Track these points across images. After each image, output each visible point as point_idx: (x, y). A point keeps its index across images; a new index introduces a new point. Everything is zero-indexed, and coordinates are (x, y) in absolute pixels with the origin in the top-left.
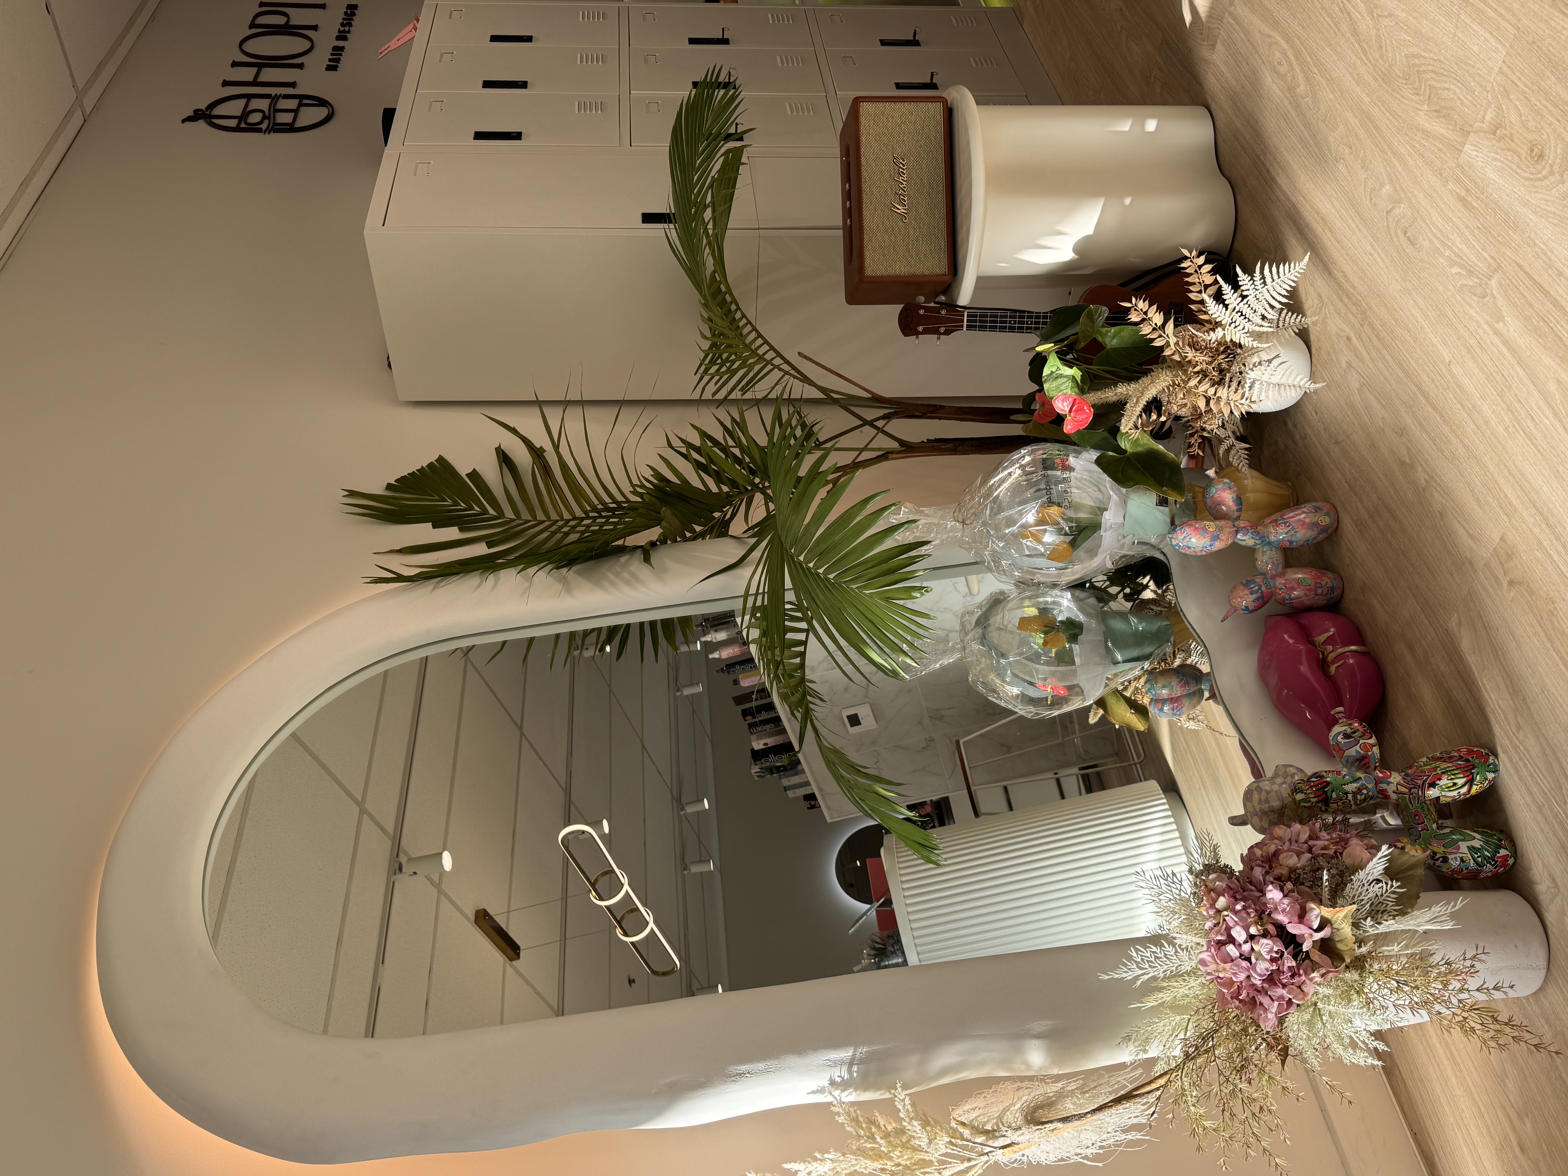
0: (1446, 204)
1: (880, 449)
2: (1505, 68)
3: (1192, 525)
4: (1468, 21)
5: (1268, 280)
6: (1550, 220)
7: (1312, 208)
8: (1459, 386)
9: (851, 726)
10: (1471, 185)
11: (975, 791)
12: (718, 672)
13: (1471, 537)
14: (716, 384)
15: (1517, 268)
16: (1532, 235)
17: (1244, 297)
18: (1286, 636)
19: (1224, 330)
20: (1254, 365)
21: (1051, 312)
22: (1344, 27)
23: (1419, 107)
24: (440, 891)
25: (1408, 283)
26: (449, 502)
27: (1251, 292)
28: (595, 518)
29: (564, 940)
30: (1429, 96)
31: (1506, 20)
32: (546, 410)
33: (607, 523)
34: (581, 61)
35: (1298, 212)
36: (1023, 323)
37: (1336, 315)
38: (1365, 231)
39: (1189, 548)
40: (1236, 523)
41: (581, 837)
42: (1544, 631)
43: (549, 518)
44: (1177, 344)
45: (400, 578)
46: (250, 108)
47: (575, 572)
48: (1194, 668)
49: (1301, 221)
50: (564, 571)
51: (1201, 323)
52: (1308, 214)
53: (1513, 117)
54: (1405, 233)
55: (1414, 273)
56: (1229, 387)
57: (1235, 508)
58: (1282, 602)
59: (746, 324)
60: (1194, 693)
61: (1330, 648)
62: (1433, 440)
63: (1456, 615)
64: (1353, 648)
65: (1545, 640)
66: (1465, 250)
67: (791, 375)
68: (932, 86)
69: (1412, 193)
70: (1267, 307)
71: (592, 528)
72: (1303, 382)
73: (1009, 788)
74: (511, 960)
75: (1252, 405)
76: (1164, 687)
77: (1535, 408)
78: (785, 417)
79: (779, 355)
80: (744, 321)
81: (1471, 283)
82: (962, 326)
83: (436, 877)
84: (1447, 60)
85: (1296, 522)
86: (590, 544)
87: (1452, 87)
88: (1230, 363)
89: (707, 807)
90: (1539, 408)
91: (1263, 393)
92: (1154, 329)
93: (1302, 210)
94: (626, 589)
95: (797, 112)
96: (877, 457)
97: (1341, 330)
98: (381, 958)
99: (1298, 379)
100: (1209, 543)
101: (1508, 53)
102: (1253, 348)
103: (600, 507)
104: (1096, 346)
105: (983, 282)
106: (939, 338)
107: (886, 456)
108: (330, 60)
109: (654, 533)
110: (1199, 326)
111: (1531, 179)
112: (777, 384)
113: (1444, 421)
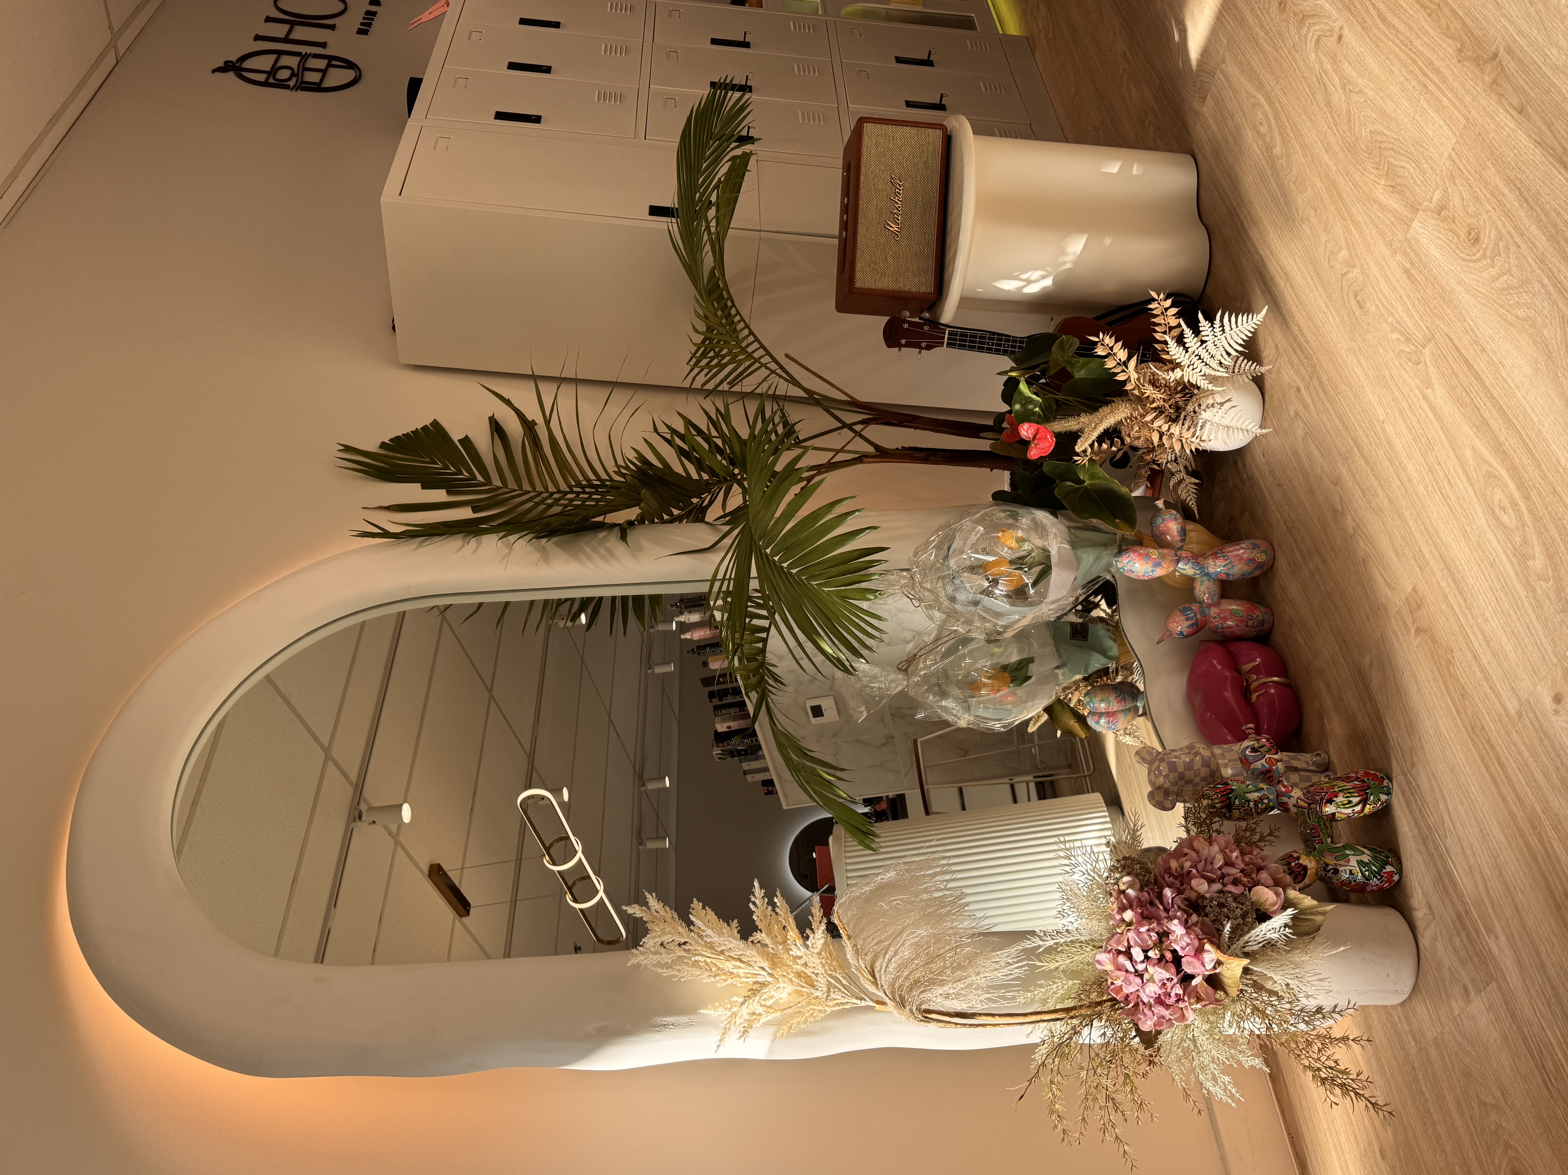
0: (1392, 273)
1: (855, 452)
2: (1453, 155)
3: (1136, 551)
4: (1426, 106)
5: (1227, 328)
6: (1480, 299)
7: (1278, 262)
8: (1390, 444)
9: (814, 716)
10: (1415, 259)
11: (928, 790)
12: (688, 652)
13: (1388, 584)
14: (706, 375)
15: (1448, 340)
16: (1464, 311)
17: (1203, 342)
18: (1215, 662)
19: (1182, 370)
20: (1208, 407)
21: (1028, 337)
22: (1320, 97)
23: (1378, 181)
24: (397, 843)
25: (1354, 343)
26: (440, 465)
27: (1210, 338)
28: (578, 493)
29: (514, 900)
30: (1387, 172)
31: (1459, 111)
32: (541, 385)
33: (589, 499)
34: (605, 52)
35: (1265, 265)
36: (1000, 345)
37: (1289, 366)
38: (1321, 290)
39: (1132, 572)
40: (1179, 553)
41: (541, 803)
42: (1442, 678)
43: (534, 489)
44: (1138, 379)
45: (386, 534)
46: (280, 64)
47: (555, 543)
48: (1133, 686)
49: (1267, 275)
50: (544, 541)
51: (1164, 362)
52: (1273, 269)
53: (1457, 201)
54: (1356, 296)
55: (1360, 335)
56: (1183, 424)
57: (1178, 538)
58: (1215, 630)
59: (740, 321)
60: (1129, 710)
61: (1254, 677)
62: (1363, 492)
63: (1368, 657)
64: (1275, 679)
65: (1442, 685)
66: (1405, 318)
67: (777, 374)
68: (940, 107)
69: (1365, 260)
70: (1224, 353)
71: (575, 503)
72: (1251, 426)
73: (964, 790)
74: (461, 916)
75: (1202, 444)
76: (1102, 701)
77: (1452, 471)
78: (768, 414)
79: (768, 353)
80: (738, 318)
81: (1408, 350)
82: (943, 343)
83: (394, 828)
84: (1405, 140)
85: (1234, 556)
86: (571, 518)
87: (1408, 166)
88: (1186, 402)
89: (668, 785)
90: (1455, 471)
91: (1213, 434)
92: (1118, 364)
93: (1268, 263)
94: (602, 564)
95: (809, 120)
96: (853, 459)
97: (1292, 380)
98: (334, 901)
99: (1246, 423)
100: (1151, 569)
101: (1458, 142)
102: (1208, 390)
103: (584, 483)
104: (1064, 375)
105: (965, 302)
106: (920, 352)
107: (861, 459)
108: (362, 24)
109: (633, 513)
110: (1161, 365)
111: (1467, 260)
112: (764, 381)
113: (1374, 475)
